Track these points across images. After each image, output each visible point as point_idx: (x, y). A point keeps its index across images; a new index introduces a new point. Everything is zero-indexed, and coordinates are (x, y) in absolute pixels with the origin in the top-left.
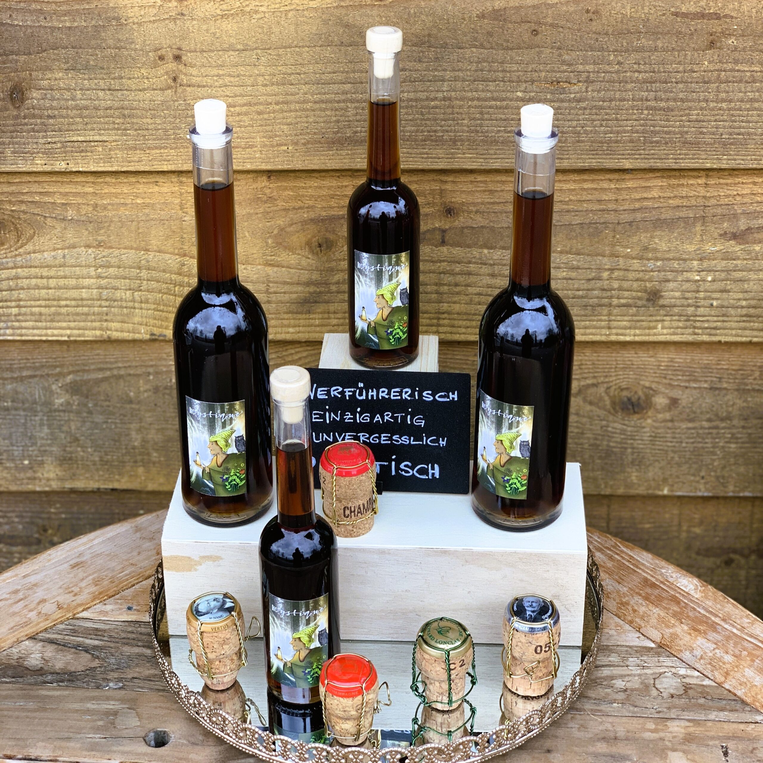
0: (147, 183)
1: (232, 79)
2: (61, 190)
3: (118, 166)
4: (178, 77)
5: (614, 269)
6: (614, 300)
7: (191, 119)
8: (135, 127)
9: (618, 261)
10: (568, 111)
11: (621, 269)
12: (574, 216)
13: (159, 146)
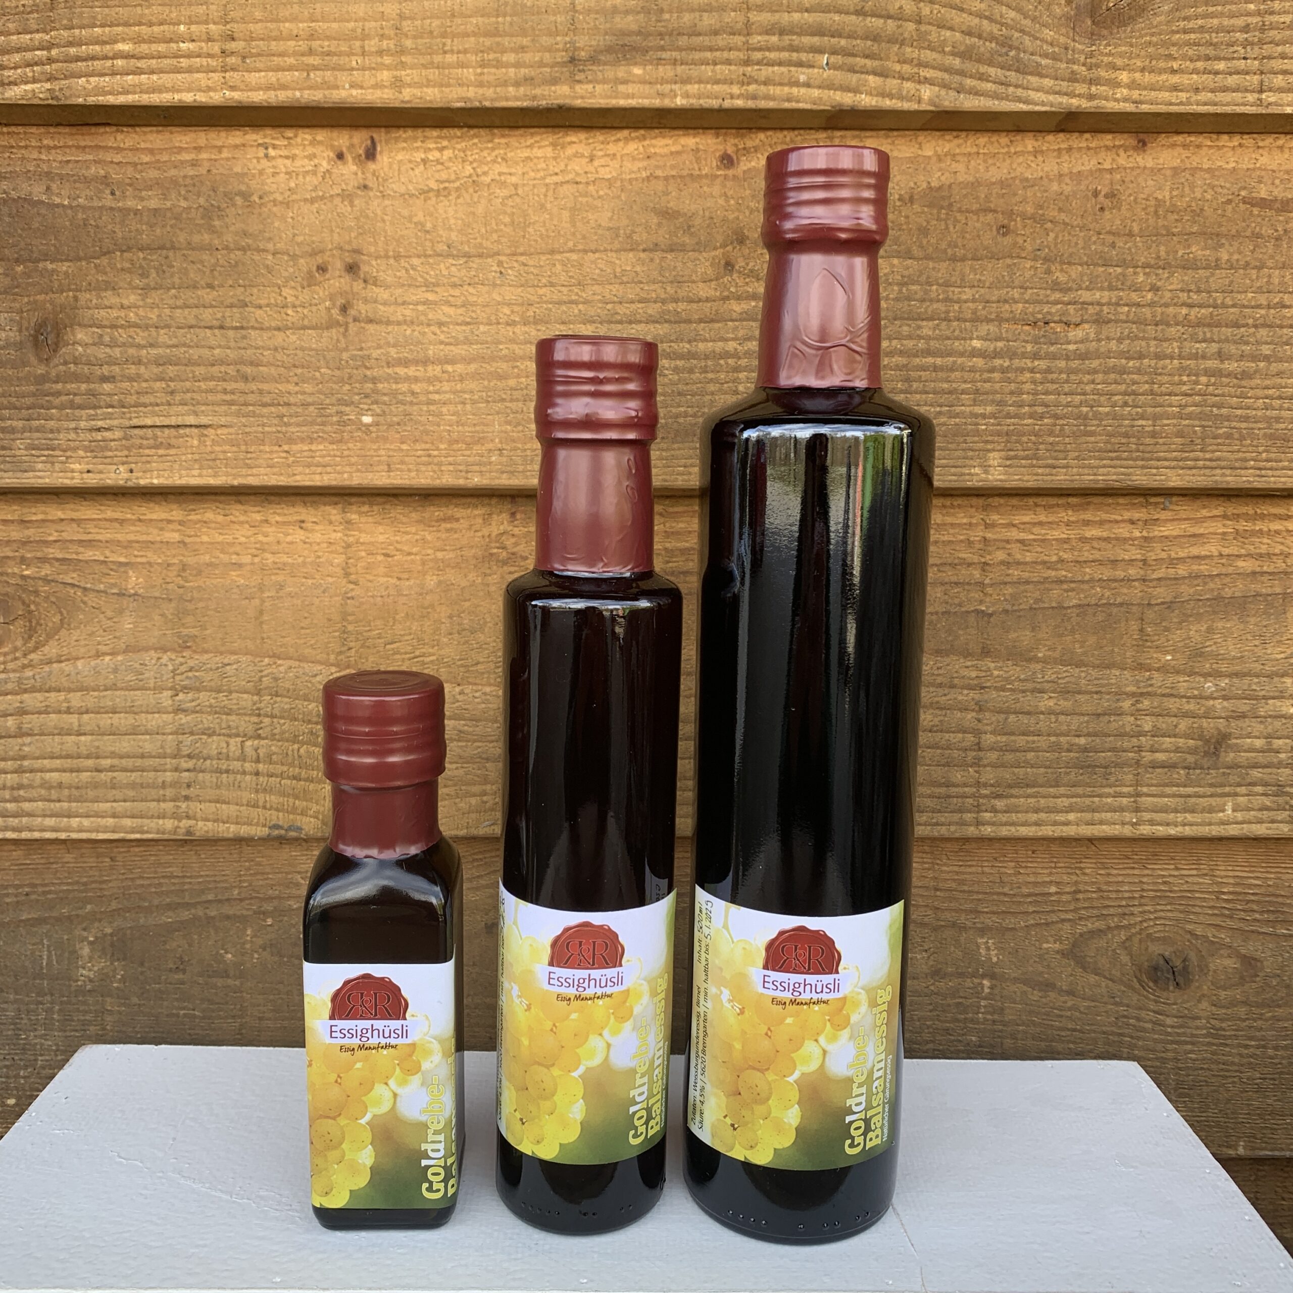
0: (284, 523)
1: (451, 311)
2: (119, 537)
3: (227, 474)
4: (352, 306)
5: (1142, 694)
6: (1143, 754)
7: (371, 385)
8: (265, 400)
9: (1150, 678)
10: (1064, 376)
11: (1155, 694)
12: (1067, 591)
13: (308, 437)
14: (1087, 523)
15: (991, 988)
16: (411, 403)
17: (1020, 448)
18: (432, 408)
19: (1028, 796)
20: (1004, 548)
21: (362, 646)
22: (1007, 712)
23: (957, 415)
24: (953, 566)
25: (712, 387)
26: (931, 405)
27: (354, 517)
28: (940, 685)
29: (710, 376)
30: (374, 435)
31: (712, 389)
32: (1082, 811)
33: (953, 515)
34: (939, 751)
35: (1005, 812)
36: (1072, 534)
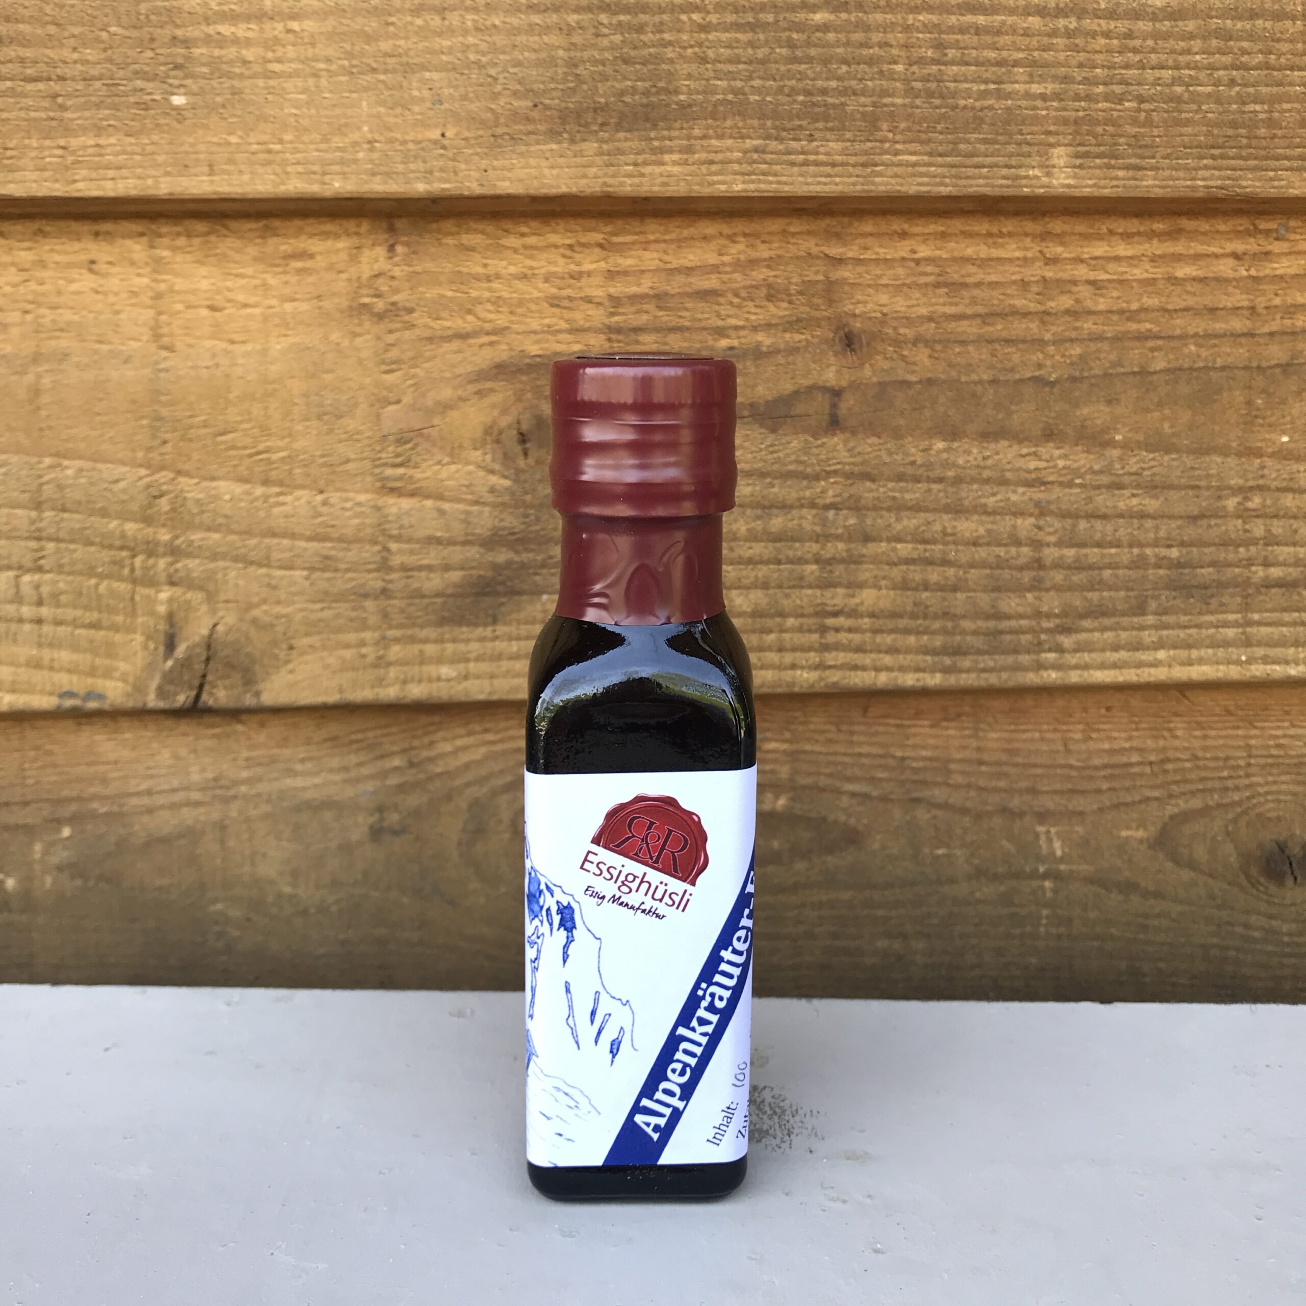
5: (1251, 488)
6: (1254, 568)
7: (182, 51)
8: (29, 71)
9: (1263, 467)
10: (1150, 43)
11: (1269, 489)
12: (1153, 350)
13: (95, 125)
14: (1178, 258)
15: (1055, 891)
16: (241, 76)
17: (1093, 141)
18: (272, 83)
19: (1103, 629)
20: (1070, 292)
21: (182, 440)
22: (1075, 516)
23: (1008, 96)
24: (1002, 315)
25: (670, 53)
26: (973, 81)
27: (166, 253)
28: (987, 481)
29: (667, 36)
30: (188, 122)
31: (670, 55)
32: (1175, 647)
33: (1002, 246)
34: (988, 571)
35: (1076, 651)
36: (1159, 272)
